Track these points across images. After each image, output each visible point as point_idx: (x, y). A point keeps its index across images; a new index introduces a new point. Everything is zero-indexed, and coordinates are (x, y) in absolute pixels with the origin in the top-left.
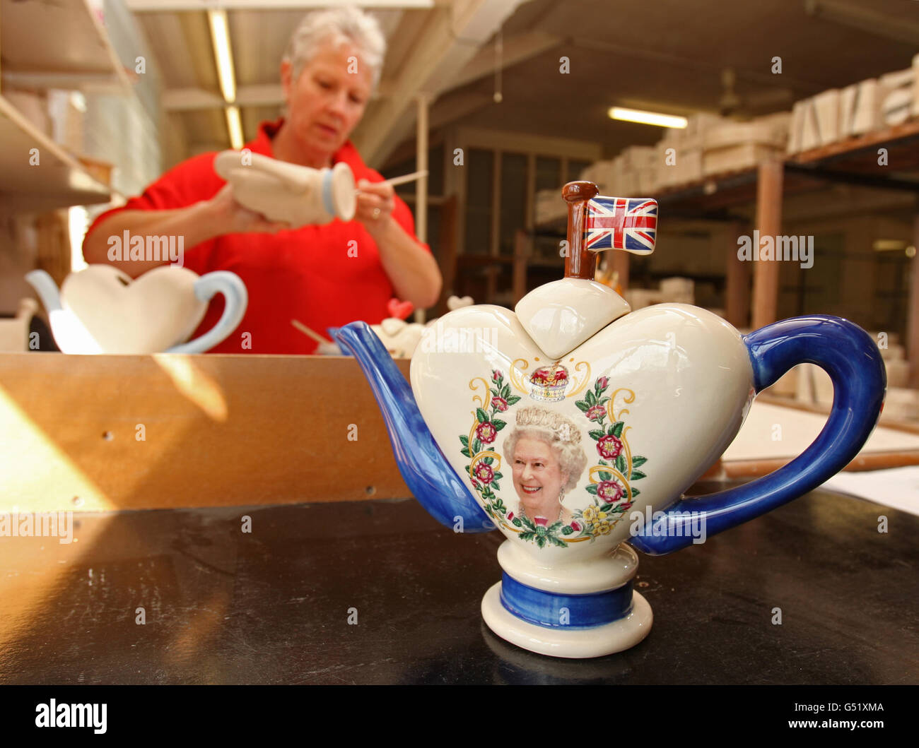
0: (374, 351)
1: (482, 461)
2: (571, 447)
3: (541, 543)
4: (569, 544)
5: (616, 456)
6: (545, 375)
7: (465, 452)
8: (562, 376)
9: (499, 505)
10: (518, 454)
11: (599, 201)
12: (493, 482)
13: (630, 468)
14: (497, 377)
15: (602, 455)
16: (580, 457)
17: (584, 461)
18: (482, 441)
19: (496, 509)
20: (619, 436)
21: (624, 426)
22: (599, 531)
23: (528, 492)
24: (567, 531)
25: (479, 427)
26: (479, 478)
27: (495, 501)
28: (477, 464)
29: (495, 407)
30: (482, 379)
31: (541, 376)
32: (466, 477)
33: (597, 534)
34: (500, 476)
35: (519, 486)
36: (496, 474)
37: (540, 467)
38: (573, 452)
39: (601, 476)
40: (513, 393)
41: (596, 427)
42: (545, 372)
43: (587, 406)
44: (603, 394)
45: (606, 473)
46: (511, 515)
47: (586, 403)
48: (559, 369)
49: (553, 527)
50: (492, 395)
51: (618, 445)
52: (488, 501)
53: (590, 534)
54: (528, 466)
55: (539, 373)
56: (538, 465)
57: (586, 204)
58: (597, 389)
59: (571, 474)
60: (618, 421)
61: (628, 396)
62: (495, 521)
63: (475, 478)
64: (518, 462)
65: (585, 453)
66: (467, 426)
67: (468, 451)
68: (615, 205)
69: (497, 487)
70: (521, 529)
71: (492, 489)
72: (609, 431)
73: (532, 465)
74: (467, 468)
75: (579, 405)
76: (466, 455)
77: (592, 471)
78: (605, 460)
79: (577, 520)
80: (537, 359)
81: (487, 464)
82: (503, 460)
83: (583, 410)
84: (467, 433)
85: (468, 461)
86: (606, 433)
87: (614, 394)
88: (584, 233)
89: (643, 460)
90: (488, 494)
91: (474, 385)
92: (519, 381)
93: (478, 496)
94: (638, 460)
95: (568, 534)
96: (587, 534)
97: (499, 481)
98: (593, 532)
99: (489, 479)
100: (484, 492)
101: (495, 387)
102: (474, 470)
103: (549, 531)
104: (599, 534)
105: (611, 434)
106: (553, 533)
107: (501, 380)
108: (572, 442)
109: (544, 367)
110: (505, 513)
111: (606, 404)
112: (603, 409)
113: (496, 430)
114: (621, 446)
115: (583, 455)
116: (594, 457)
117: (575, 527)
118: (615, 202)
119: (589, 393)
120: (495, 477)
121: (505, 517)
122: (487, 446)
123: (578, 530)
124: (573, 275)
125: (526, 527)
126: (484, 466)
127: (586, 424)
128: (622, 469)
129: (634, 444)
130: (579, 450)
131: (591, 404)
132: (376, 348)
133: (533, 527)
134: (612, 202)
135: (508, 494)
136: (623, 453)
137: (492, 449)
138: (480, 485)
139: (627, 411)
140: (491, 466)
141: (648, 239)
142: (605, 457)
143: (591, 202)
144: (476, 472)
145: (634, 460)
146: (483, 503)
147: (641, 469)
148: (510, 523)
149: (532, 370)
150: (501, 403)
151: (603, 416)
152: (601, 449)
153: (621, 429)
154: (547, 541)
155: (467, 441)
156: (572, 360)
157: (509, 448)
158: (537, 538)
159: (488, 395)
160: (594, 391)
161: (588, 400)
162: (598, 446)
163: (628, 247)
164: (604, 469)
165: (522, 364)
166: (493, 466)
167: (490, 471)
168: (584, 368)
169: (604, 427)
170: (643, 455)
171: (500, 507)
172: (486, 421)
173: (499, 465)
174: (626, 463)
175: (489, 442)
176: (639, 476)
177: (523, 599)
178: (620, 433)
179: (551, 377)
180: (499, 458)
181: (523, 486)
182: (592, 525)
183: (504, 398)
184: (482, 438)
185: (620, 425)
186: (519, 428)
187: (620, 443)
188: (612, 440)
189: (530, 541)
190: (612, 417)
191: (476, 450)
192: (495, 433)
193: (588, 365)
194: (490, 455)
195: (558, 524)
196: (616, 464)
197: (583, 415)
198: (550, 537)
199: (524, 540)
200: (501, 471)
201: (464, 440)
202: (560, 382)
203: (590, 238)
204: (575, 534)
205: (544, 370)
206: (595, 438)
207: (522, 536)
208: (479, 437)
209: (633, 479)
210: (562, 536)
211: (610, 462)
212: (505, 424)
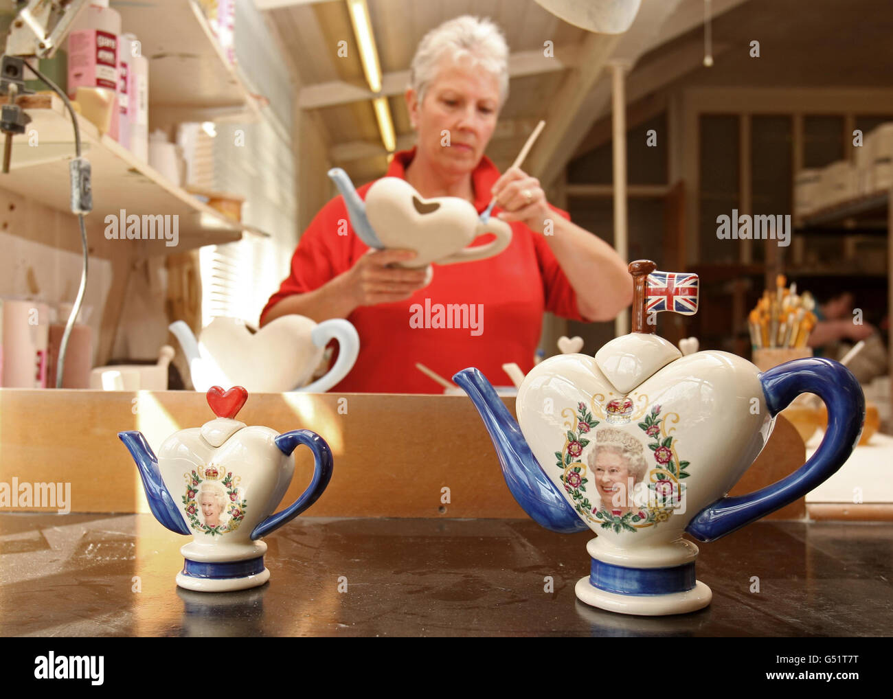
0: (485, 391)
1: (572, 470)
2: (636, 457)
3: (617, 530)
4: (638, 529)
5: (668, 462)
6: (617, 405)
7: (559, 465)
8: (629, 405)
9: (586, 504)
10: (599, 464)
11: (656, 275)
12: (581, 486)
13: (678, 469)
14: (582, 408)
15: (658, 461)
16: (643, 464)
17: (646, 467)
18: (572, 455)
19: (583, 507)
20: (669, 447)
21: (673, 439)
22: (659, 519)
23: (607, 491)
24: (635, 519)
25: (570, 445)
26: (570, 484)
27: (583, 500)
28: (569, 473)
29: (581, 429)
30: (571, 409)
31: (615, 406)
32: (560, 484)
33: (658, 521)
34: (586, 481)
35: (600, 487)
36: (583, 480)
37: (615, 473)
38: (638, 460)
39: (658, 477)
40: (594, 419)
41: (653, 441)
42: (617, 403)
43: (646, 426)
44: (657, 418)
45: (662, 474)
46: (595, 509)
47: (646, 424)
48: (627, 401)
49: (625, 517)
50: (579, 421)
51: (669, 453)
52: (577, 501)
53: (653, 521)
54: (606, 472)
55: (612, 404)
56: (613, 471)
57: (646, 278)
58: (653, 414)
59: (637, 476)
60: (668, 436)
61: (674, 418)
62: (583, 517)
63: (567, 484)
64: (599, 469)
65: (647, 460)
66: (561, 445)
67: (562, 464)
68: (667, 278)
69: (584, 490)
70: (602, 520)
71: (580, 492)
72: (662, 444)
73: (609, 471)
74: (562, 477)
75: (641, 426)
76: (561, 467)
77: (652, 473)
78: (660, 465)
79: (643, 511)
80: (611, 394)
81: (576, 471)
82: (588, 469)
83: (644, 430)
84: (560, 450)
85: (562, 471)
86: (661, 445)
87: (665, 417)
88: (645, 300)
89: (686, 464)
90: (578, 496)
91: (566, 414)
92: (597, 411)
93: (569, 498)
94: (684, 463)
95: (637, 521)
96: (651, 521)
97: (586, 485)
98: (655, 519)
99: (578, 484)
100: (574, 494)
101: (580, 415)
102: (567, 478)
103: (623, 520)
104: (660, 521)
105: (664, 445)
106: (626, 521)
107: (585, 410)
108: (637, 453)
109: (616, 400)
110: (590, 509)
111: (659, 424)
112: (657, 428)
113: (582, 447)
114: (671, 454)
115: (645, 461)
116: (652, 463)
117: (641, 516)
118: (667, 276)
119: (647, 418)
120: (583, 482)
121: (591, 511)
122: (576, 459)
123: (643, 518)
124: (637, 330)
125: (606, 518)
126: (574, 474)
127: (646, 439)
128: (673, 471)
129: (680, 453)
130: (642, 458)
131: (649, 425)
132: (486, 389)
133: (611, 518)
134: (665, 276)
135: (592, 494)
136: (673, 459)
137: (580, 461)
138: (571, 489)
139: (674, 429)
140: (579, 474)
141: (691, 303)
142: (660, 463)
143: (650, 276)
144: (568, 480)
145: (681, 464)
146: (573, 503)
147: (687, 470)
148: (594, 516)
149: (607, 402)
150: (585, 426)
151: (657, 433)
152: (657, 457)
153: (670, 442)
154: (622, 528)
155: (561, 456)
156: (636, 394)
157: (592, 459)
158: (614, 526)
159: (575, 421)
160: (651, 416)
161: (647, 421)
162: (655, 454)
163: (677, 309)
164: (660, 471)
165: (600, 397)
166: (581, 474)
167: (579, 478)
168: (644, 399)
169: (659, 440)
170: (686, 460)
171: (587, 505)
172: (575, 441)
173: (585, 473)
174: (675, 466)
175: (577, 456)
176: (685, 475)
177: (606, 575)
178: (670, 445)
179: (620, 406)
180: (585, 467)
181: (602, 487)
182: (654, 514)
183: (587, 423)
184: (572, 453)
185: (669, 440)
186: (600, 444)
187: (670, 452)
188: (663, 449)
189: (610, 529)
190: (664, 434)
191: (568, 463)
192: (582, 449)
193: (647, 397)
194: (578, 465)
195: (629, 514)
196: (668, 468)
197: (644, 432)
198: (624, 524)
199: (605, 529)
200: (586, 477)
201: (559, 455)
202: (628, 410)
203: (649, 303)
204: (642, 521)
205: (616, 401)
206: (653, 449)
207: (603, 526)
208: (569, 453)
209: (680, 478)
210: (632, 524)
211: (664, 466)
212: (589, 441)
